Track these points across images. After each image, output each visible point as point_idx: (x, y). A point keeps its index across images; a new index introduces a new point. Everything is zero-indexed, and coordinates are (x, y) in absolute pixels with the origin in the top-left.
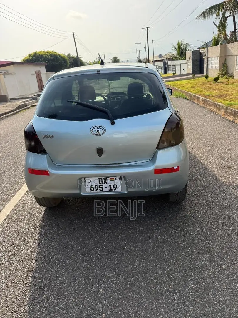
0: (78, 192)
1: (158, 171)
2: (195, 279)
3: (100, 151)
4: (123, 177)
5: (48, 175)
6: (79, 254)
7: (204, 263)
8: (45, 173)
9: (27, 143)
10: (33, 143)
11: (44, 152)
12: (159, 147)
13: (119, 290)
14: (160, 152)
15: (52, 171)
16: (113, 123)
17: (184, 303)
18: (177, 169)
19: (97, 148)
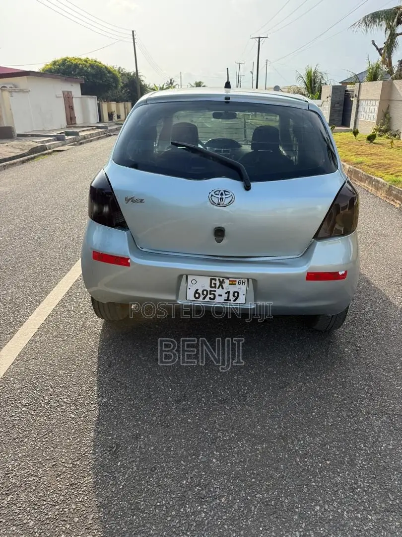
0: (173, 298)
1: (312, 276)
2: (367, 454)
3: (219, 233)
4: (254, 282)
5: (128, 264)
6: (170, 399)
7: (380, 431)
8: (123, 261)
9: (95, 208)
10: (106, 209)
11: (122, 225)
12: (317, 237)
13: (244, 462)
14: (319, 245)
15: (133, 259)
16: (248, 188)
17: (353, 490)
18: (344, 276)
19: (216, 228)
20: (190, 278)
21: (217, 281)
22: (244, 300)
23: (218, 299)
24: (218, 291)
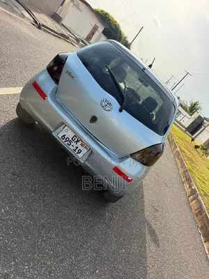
0: (52, 130)
1: (117, 170)
2: (72, 263)
3: (94, 119)
4: (91, 152)
5: (44, 99)
6: (11, 170)
7: (87, 258)
8: (44, 96)
9: (52, 64)
10: (56, 68)
11: (57, 81)
12: (132, 155)
13: (16, 222)
15: (49, 99)
16: (121, 111)
17: (50, 272)
18: (129, 181)
19: (94, 116)
20: (66, 128)
21: (77, 139)
22: (81, 156)
23: (70, 147)
24: (73, 143)
